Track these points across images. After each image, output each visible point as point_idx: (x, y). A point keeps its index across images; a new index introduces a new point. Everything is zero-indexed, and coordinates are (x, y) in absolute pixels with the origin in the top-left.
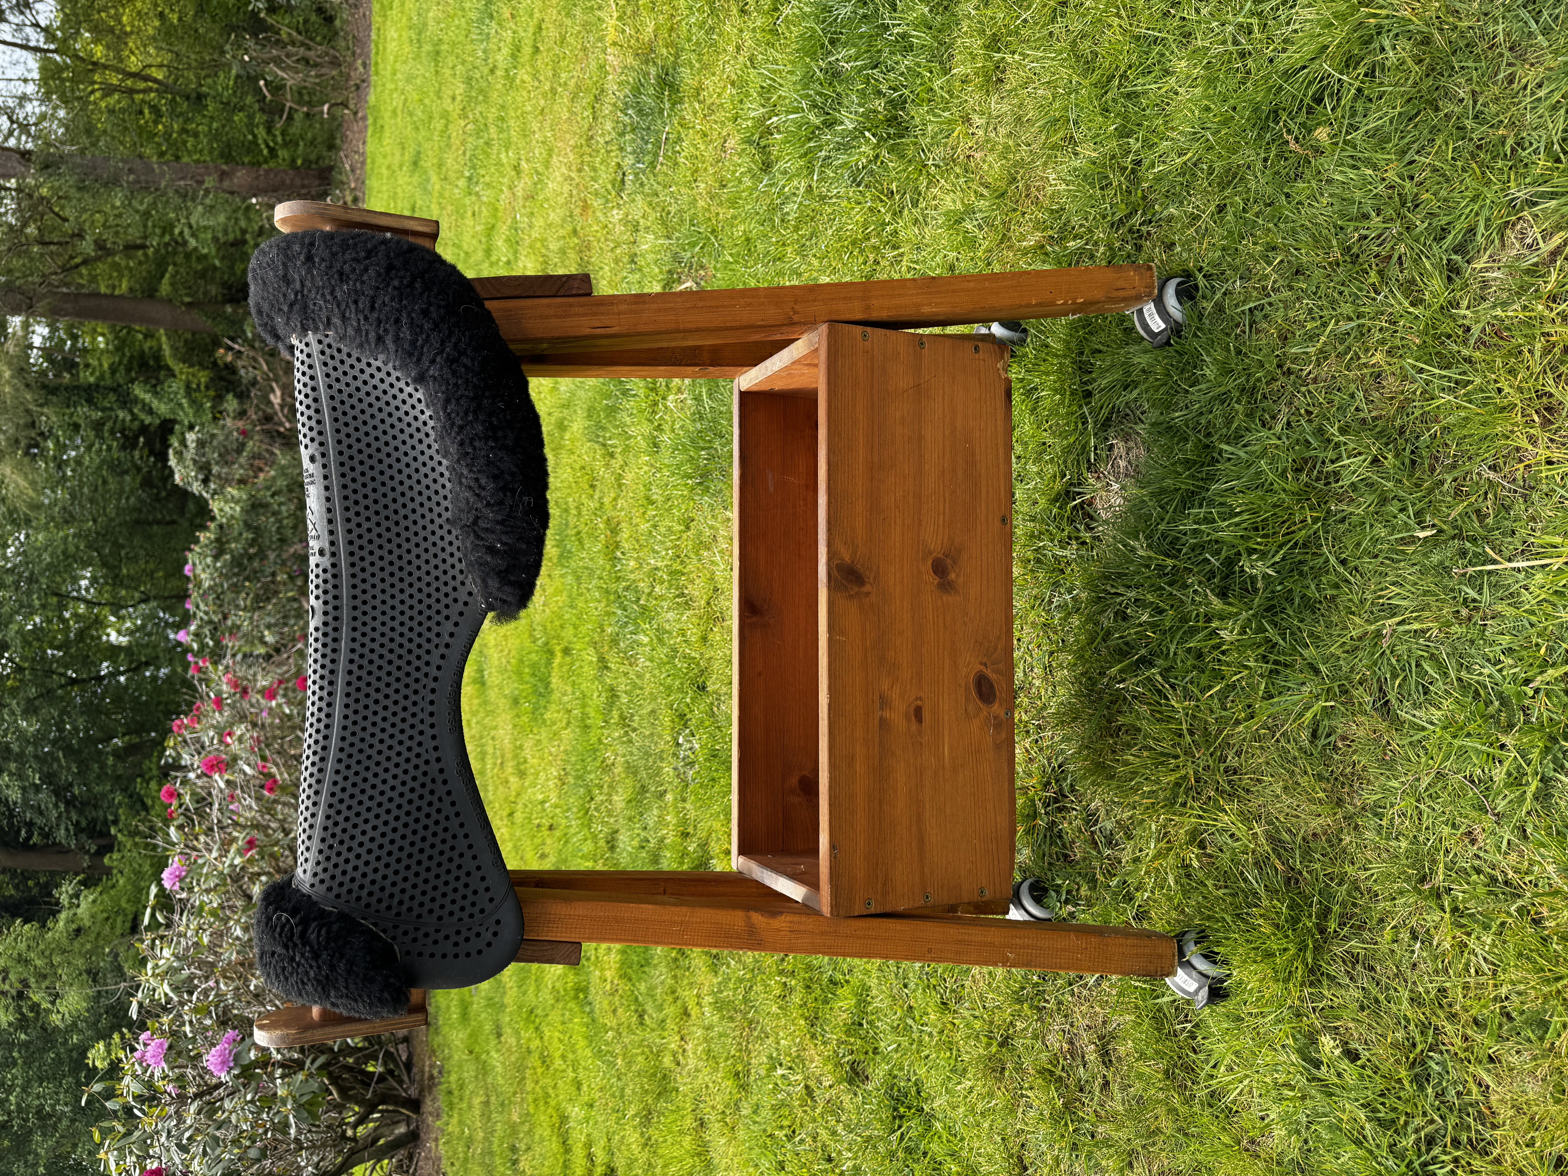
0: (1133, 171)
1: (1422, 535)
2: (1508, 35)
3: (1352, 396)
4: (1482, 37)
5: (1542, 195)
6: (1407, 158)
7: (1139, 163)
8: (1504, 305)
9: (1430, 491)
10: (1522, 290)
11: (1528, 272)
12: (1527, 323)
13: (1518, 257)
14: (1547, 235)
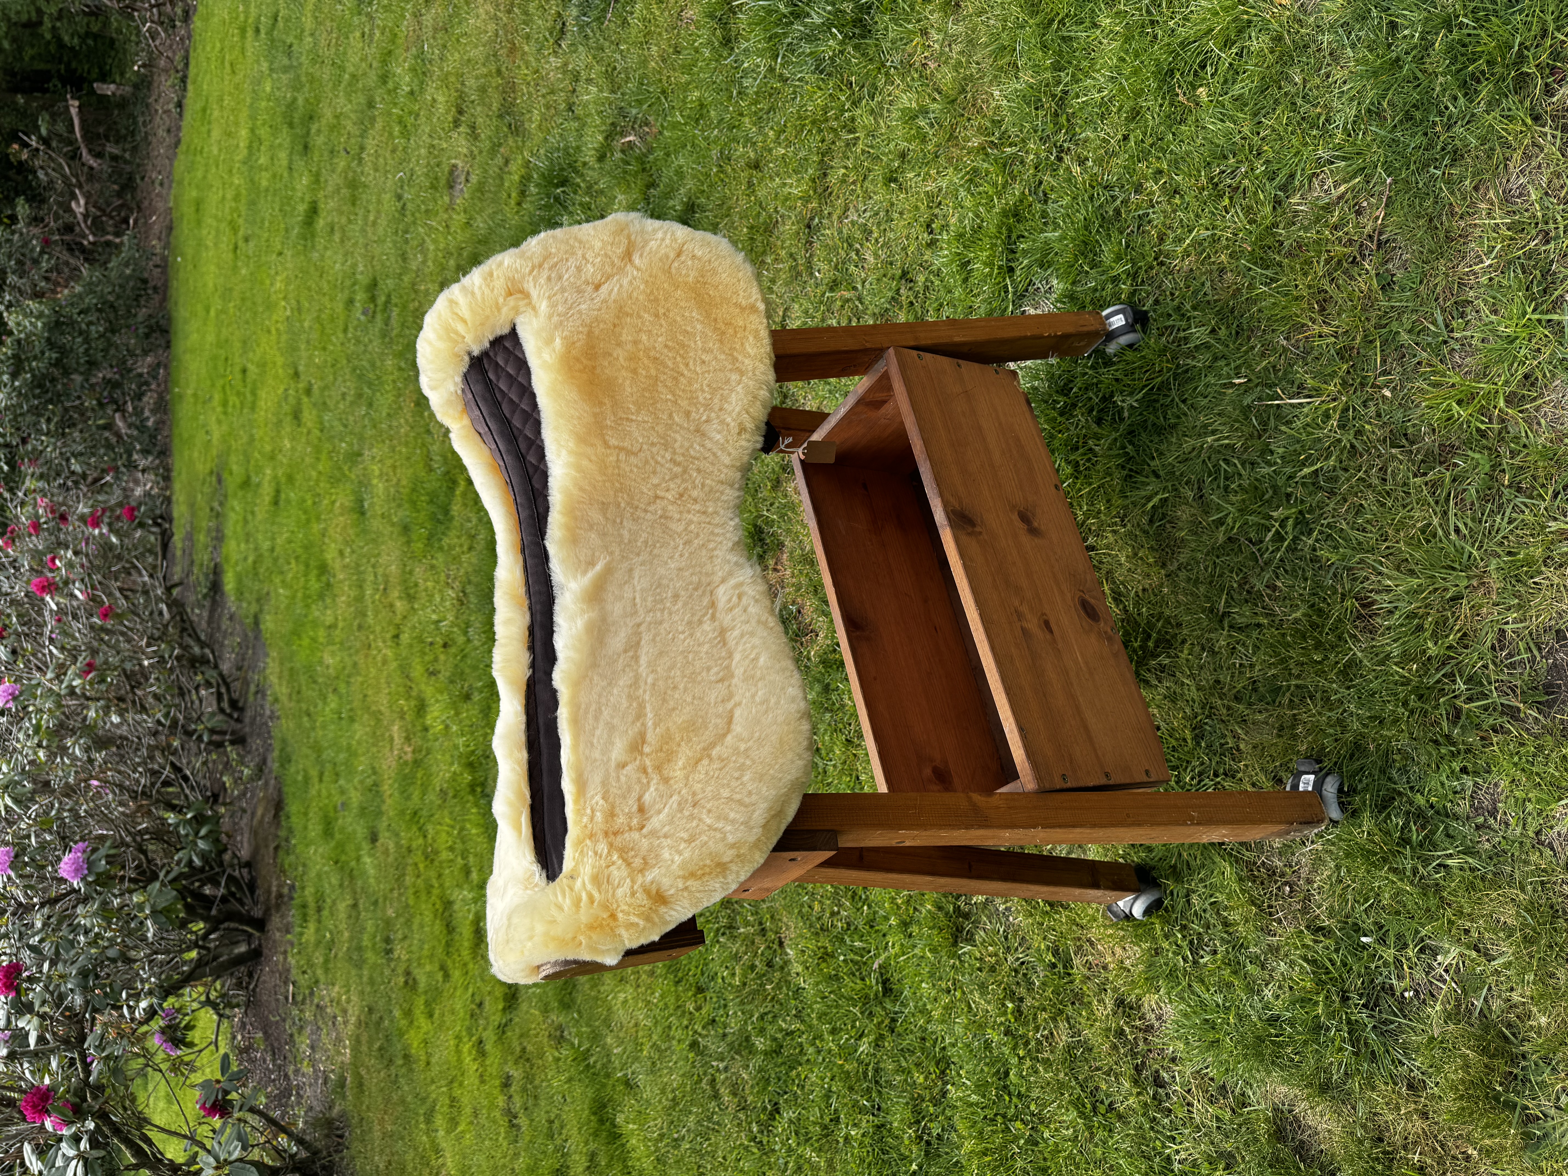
0: (1061, 99)
1: (1237, 381)
2: (1329, 43)
3: (1203, 284)
4: (1314, 42)
5: (1337, 157)
6: (1257, 119)
7: (1066, 93)
8: (1306, 229)
9: (1246, 352)
10: (1317, 220)
11: (1322, 208)
12: (1318, 242)
13: (1318, 198)
14: (1336, 185)
